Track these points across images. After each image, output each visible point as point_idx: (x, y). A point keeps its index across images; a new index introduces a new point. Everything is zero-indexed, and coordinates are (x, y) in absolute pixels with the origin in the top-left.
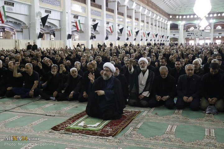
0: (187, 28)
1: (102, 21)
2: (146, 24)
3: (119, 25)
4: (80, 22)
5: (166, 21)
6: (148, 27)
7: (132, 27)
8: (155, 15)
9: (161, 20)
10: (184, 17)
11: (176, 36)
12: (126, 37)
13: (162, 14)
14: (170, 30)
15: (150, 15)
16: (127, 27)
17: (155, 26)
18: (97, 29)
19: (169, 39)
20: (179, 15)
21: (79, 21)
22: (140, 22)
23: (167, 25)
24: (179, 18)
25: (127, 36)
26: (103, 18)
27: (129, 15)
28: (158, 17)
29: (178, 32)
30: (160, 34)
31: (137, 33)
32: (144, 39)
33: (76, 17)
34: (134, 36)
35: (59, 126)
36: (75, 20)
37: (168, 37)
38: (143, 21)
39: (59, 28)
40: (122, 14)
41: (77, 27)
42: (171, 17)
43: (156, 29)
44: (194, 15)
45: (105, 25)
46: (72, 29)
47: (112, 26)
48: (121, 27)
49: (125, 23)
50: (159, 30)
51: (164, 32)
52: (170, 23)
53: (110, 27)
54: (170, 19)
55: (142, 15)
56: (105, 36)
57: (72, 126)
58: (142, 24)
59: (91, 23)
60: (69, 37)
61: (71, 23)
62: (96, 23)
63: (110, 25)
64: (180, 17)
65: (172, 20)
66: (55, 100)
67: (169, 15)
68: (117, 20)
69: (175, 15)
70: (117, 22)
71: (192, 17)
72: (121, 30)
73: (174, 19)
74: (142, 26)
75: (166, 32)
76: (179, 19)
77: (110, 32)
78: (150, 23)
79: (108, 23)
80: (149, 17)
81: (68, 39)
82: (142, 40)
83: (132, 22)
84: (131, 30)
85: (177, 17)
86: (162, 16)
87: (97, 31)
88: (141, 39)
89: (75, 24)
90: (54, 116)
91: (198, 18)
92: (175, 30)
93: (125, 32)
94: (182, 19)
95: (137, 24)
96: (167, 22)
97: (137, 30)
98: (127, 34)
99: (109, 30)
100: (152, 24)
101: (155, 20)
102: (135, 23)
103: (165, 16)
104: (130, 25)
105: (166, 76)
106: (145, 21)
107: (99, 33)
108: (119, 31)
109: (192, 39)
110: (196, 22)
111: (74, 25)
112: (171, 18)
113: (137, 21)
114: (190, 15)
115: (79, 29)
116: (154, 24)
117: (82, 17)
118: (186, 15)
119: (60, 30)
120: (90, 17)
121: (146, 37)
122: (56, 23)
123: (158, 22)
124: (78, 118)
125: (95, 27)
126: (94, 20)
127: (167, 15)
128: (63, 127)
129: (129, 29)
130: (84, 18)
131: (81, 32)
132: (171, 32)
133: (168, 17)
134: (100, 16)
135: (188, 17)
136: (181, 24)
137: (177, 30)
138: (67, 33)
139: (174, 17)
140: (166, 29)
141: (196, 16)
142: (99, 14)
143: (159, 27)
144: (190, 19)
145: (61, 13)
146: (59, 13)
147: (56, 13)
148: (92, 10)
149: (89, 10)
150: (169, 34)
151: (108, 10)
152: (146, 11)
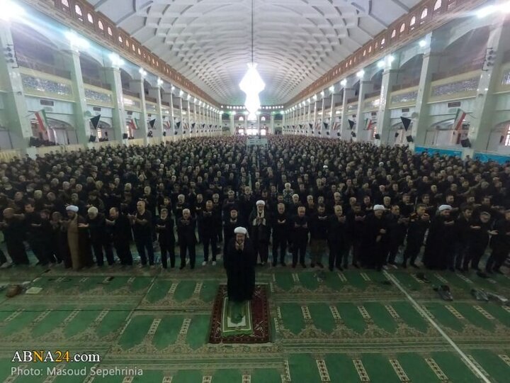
0: (236, 118)
1: (158, 116)
2: (200, 115)
3: (175, 119)
4: (136, 119)
6: (202, 118)
7: (187, 120)
8: (208, 106)
9: (213, 110)
10: (234, 107)
12: (184, 131)
13: (214, 104)
14: (222, 119)
15: (204, 106)
16: (183, 120)
18: (155, 125)
19: (221, 129)
22: (195, 114)
23: (219, 115)
26: (159, 113)
27: (185, 107)
28: (211, 108)
29: (229, 122)
30: (214, 125)
31: (193, 125)
33: (130, 113)
34: (191, 129)
36: (129, 117)
37: (220, 126)
38: (198, 113)
39: (111, 126)
40: (178, 107)
42: (222, 107)
43: (209, 120)
44: (243, 106)
45: (162, 120)
47: (169, 120)
48: (177, 121)
49: (181, 116)
50: (212, 121)
51: (206, 119)
52: (222, 113)
53: (167, 122)
54: (221, 109)
55: (196, 106)
56: (163, 132)
59: (147, 119)
61: (126, 120)
63: (167, 119)
64: (231, 107)
65: (224, 111)
67: (221, 105)
68: (173, 112)
69: (226, 105)
70: (173, 116)
71: (241, 108)
72: (178, 124)
73: (225, 109)
75: (219, 122)
76: (229, 110)
77: (168, 127)
78: (204, 114)
79: (164, 117)
80: (203, 108)
81: (123, 139)
83: (187, 115)
84: (188, 123)
85: (228, 107)
86: (214, 106)
87: (155, 128)
89: (130, 121)
91: (246, 109)
92: (227, 120)
93: (183, 125)
94: (232, 110)
96: (219, 112)
97: (192, 123)
98: (184, 127)
99: (166, 124)
102: (190, 115)
103: (216, 105)
104: (186, 117)
108: (176, 125)
109: (241, 128)
110: (245, 113)
114: (240, 106)
115: (136, 126)
117: (136, 113)
118: (236, 106)
119: (113, 129)
120: (145, 112)
122: (108, 121)
125: (152, 123)
126: (150, 116)
127: (218, 105)
129: (185, 121)
132: (223, 122)
133: (219, 107)
135: (238, 108)
136: (232, 114)
137: (229, 120)
138: (122, 133)
139: (225, 107)
141: (244, 108)
143: (209, 116)
144: (239, 110)
145: (113, 109)
146: (111, 110)
147: (107, 110)
148: (146, 104)
149: (144, 105)
150: (221, 123)
151: (163, 103)
152: (200, 102)
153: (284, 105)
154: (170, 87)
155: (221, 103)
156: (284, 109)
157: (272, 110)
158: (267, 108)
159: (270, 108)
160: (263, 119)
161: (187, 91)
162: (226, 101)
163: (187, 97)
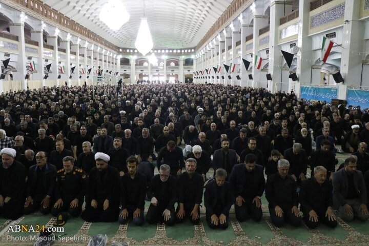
0: (140, 63)
2: (87, 58)
3: (46, 61)
5: (115, 55)
6: (89, 62)
8: (99, 48)
9: (108, 54)
11: (127, 72)
12: (58, 75)
13: (109, 47)
14: (121, 64)
15: (92, 48)
16: (60, 63)
20: (130, 49)
22: (79, 56)
23: (116, 59)
24: (130, 52)
25: (59, 73)
26: (21, 52)
27: (62, 48)
28: (104, 51)
29: (130, 68)
31: (73, 69)
38: (82, 55)
40: (52, 48)
42: (121, 50)
45: (26, 60)
48: (48, 63)
49: (55, 58)
52: (120, 57)
53: (31, 64)
54: (119, 53)
55: (80, 48)
56: (25, 74)
62: (7, 58)
64: (132, 51)
65: (122, 55)
67: (119, 48)
69: (126, 49)
70: (43, 57)
73: (124, 53)
74: (80, 61)
75: (116, 67)
76: (130, 54)
78: (92, 57)
79: (30, 58)
80: (91, 50)
84: (66, 66)
85: (128, 51)
86: (109, 49)
87: (15, 68)
92: (126, 65)
94: (134, 54)
95: (74, 58)
96: (116, 56)
97: (73, 66)
100: (95, 59)
101: (99, 54)
103: (112, 49)
104: (63, 60)
106: (86, 55)
112: (121, 52)
113: (74, 56)
116: (98, 58)
121: (88, 74)
123: (105, 56)
126: (7, 55)
132: (122, 67)
133: (118, 50)
134: (17, 49)
136: (133, 59)
137: (129, 65)
139: (124, 51)
140: (116, 64)
142: (15, 48)
143: (109, 62)
150: (119, 68)
151: (28, 41)
152: (87, 44)
153: (194, 48)
154: (40, 25)
155: (119, 46)
156: (194, 53)
157: (181, 54)
158: (175, 51)
159: (179, 51)
160: (173, 64)
162: (126, 43)
163: (66, 36)
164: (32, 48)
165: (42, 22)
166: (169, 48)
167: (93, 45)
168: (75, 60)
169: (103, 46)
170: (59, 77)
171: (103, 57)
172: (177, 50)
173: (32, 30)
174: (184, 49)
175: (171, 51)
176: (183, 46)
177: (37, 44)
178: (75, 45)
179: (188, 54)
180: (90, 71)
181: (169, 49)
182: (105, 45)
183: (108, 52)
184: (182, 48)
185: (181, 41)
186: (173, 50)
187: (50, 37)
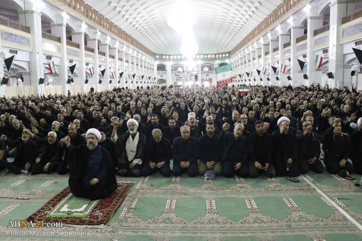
0: (175, 69)
1: (81, 62)
2: (130, 64)
3: (100, 66)
4: (55, 64)
5: (153, 61)
6: (133, 68)
7: (115, 68)
8: (140, 55)
9: (147, 60)
10: (171, 57)
11: (164, 78)
12: (109, 80)
13: (147, 53)
14: (158, 70)
15: (135, 55)
16: (110, 68)
17: (141, 66)
18: (75, 71)
19: (156, 81)
20: (166, 55)
21: (53, 62)
22: (125, 62)
23: (153, 65)
24: (166, 58)
25: (110, 78)
26: (82, 59)
27: (112, 54)
28: (144, 57)
29: (166, 73)
30: (147, 75)
31: (121, 74)
32: (129, 81)
33: (49, 57)
34: (118, 78)
35: (35, 215)
36: (47, 62)
37: (155, 79)
38: (127, 62)
39: (28, 71)
40: (104, 54)
41: (50, 69)
42: (157, 56)
43: (142, 70)
44: (181, 55)
45: (84, 66)
46: (44, 71)
47: (93, 67)
48: (102, 69)
49: (107, 64)
50: (145, 71)
52: (157, 63)
53: (90, 69)
54: (156, 59)
55: (126, 54)
56: (85, 79)
57: (52, 214)
58: (126, 64)
59: (67, 65)
60: (41, 81)
61: (43, 65)
62: (73, 64)
63: (90, 66)
64: (167, 57)
65: (159, 61)
66: (27, 174)
67: (156, 55)
68: (98, 59)
69: (162, 55)
70: (98, 63)
71: (179, 57)
72: (103, 72)
73: (161, 59)
74: (126, 67)
75: (153, 73)
76: (166, 60)
77: (90, 74)
78: (135, 64)
79: (87, 64)
80: (134, 57)
81: (39, 84)
82: (127, 82)
83: (115, 63)
84: (115, 72)
85: (164, 57)
86: (148, 56)
87: (75, 74)
88: (125, 81)
89: (48, 66)
90: (28, 199)
91: (185, 59)
92: (163, 71)
93: (108, 74)
94: (170, 59)
95: (120, 64)
96: (154, 63)
97: (120, 72)
98: (110, 76)
99: (89, 72)
100: (137, 65)
101: (141, 60)
102: (118, 63)
103: (150, 55)
104: (113, 66)
105: (160, 140)
106: (130, 62)
107: (77, 76)
108: (101, 73)
110: (183, 63)
111: (46, 68)
112: (158, 58)
113: (121, 62)
114: (177, 55)
115: (54, 72)
116: (140, 65)
117: (56, 58)
118: (173, 55)
119: (29, 74)
120: (66, 58)
121: (132, 79)
122: (25, 65)
123: (144, 62)
124: (59, 200)
125: (72, 69)
126: (71, 61)
127: (153, 55)
128: (41, 217)
129: (112, 70)
130: (59, 59)
131: (56, 75)
132: (158, 73)
133: (154, 57)
134: (78, 56)
135: (175, 57)
136: (169, 65)
137: (165, 70)
138: (39, 77)
139: (161, 57)
140: (153, 70)
141: (183, 57)
142: (77, 54)
143: (145, 67)
144: (177, 60)
145: (31, 53)
146: (28, 54)
147: (24, 53)
148: (68, 49)
149: (65, 50)
150: (156, 74)
151: (87, 49)
152: (131, 50)
153: (229, 53)
154: (96, 33)
155: (156, 52)
156: (229, 57)
157: (215, 59)
158: (209, 56)
159: (213, 56)
160: (206, 69)
161: (116, 37)
162: (162, 50)
163: (115, 44)
164: (89, 55)
165: (98, 31)
166: (204, 53)
167: (136, 52)
168: (121, 66)
169: (143, 53)
170: (111, 82)
171: (143, 63)
172: (211, 55)
173: (88, 39)
174: (219, 54)
175: (205, 56)
176: (217, 51)
177: (92, 51)
178: (121, 52)
179: (223, 58)
180: (134, 76)
181: (204, 55)
182: (145, 52)
183: (147, 58)
184: (217, 52)
185: (216, 46)
186: (207, 55)
187: (102, 45)
